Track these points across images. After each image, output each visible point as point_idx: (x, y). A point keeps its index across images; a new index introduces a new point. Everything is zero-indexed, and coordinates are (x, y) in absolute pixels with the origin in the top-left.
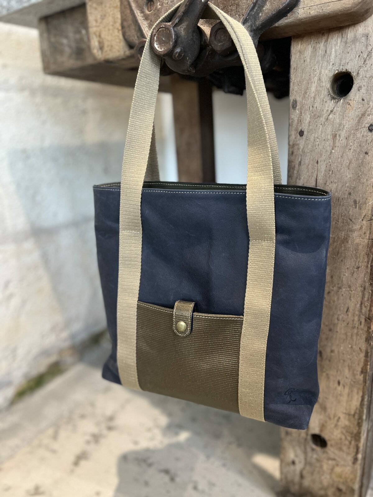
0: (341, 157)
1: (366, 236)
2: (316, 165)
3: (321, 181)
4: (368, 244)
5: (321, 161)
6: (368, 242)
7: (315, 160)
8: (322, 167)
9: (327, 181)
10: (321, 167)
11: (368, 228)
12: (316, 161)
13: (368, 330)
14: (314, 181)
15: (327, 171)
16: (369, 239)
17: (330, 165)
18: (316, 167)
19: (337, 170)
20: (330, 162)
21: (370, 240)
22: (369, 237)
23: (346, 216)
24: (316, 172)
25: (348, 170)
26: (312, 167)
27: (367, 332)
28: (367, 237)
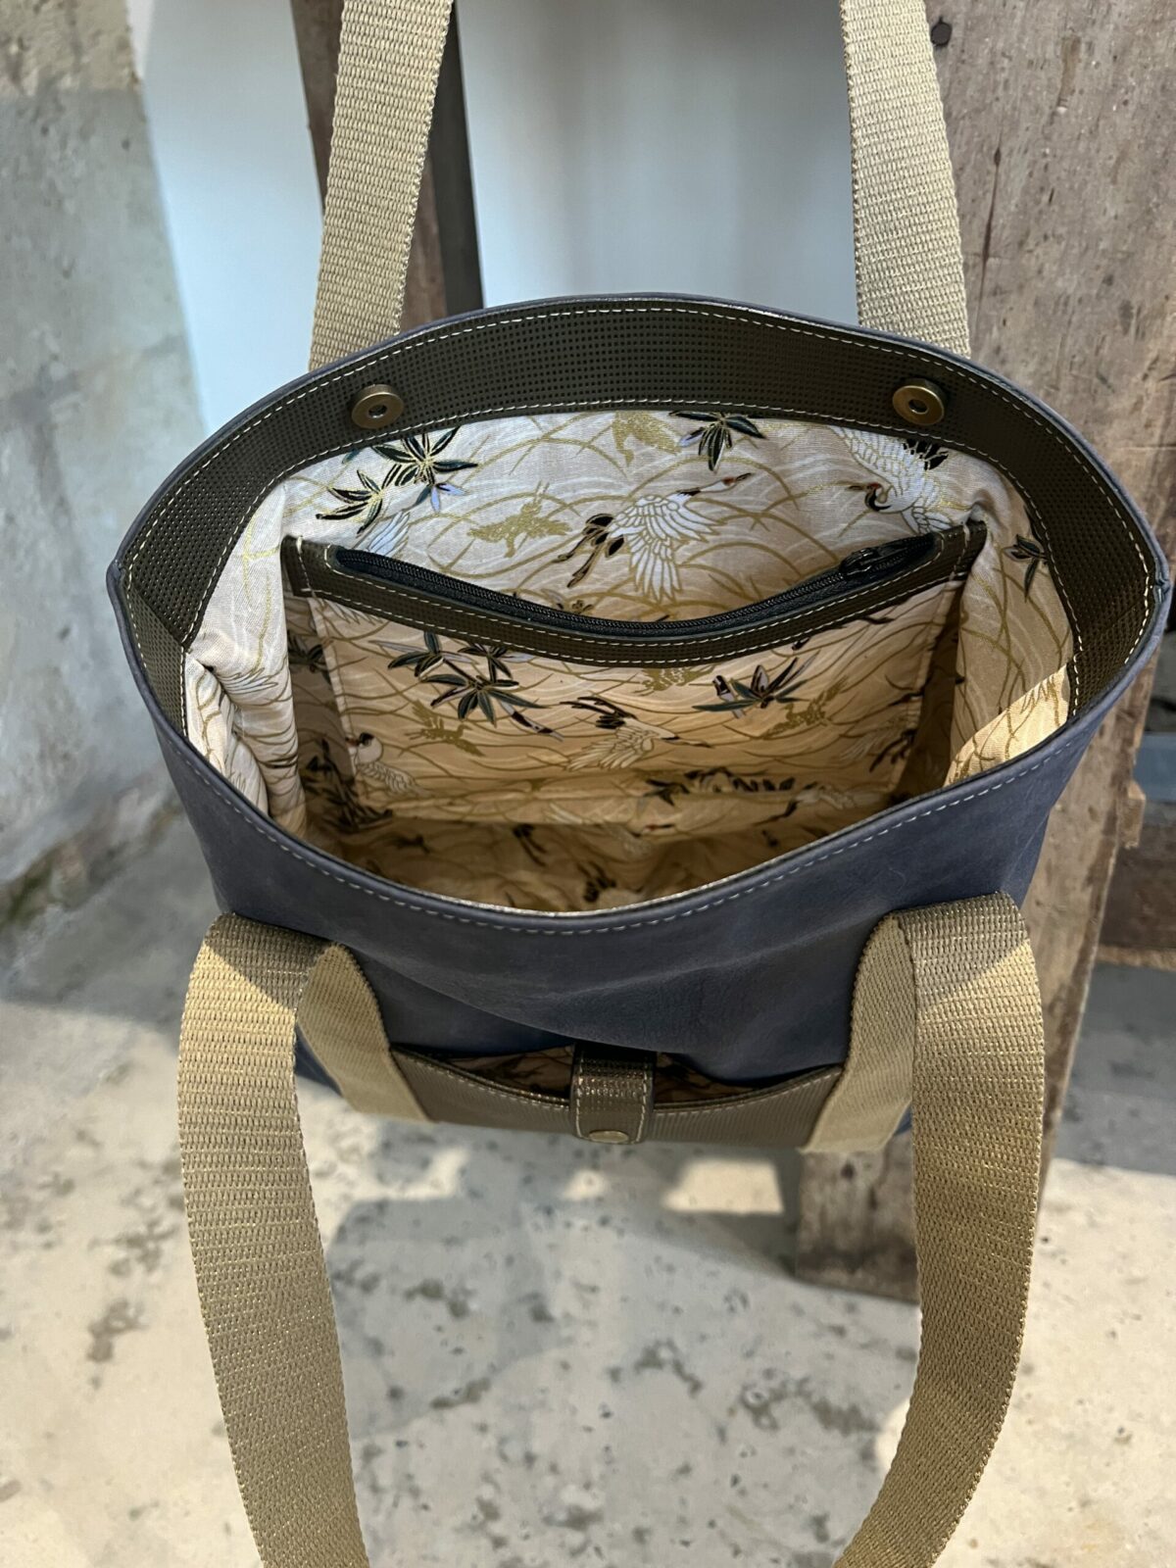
0: (1091, 132)
1: (1152, 435)
2: (992, 168)
3: (1006, 233)
4: (1156, 462)
5: (1010, 154)
6: (1157, 455)
7: (990, 148)
8: (1012, 176)
9: (1027, 234)
10: (1008, 177)
11: (1164, 404)
12: (994, 152)
14: (980, 236)
15: (1033, 191)
16: (1161, 445)
17: (1046, 167)
18: (991, 178)
19: (1071, 188)
20: (1045, 155)
21: (1164, 449)
22: (1162, 437)
23: (1087, 365)
24: (989, 196)
25: (1111, 187)
26: (977, 177)
28: (1156, 440)
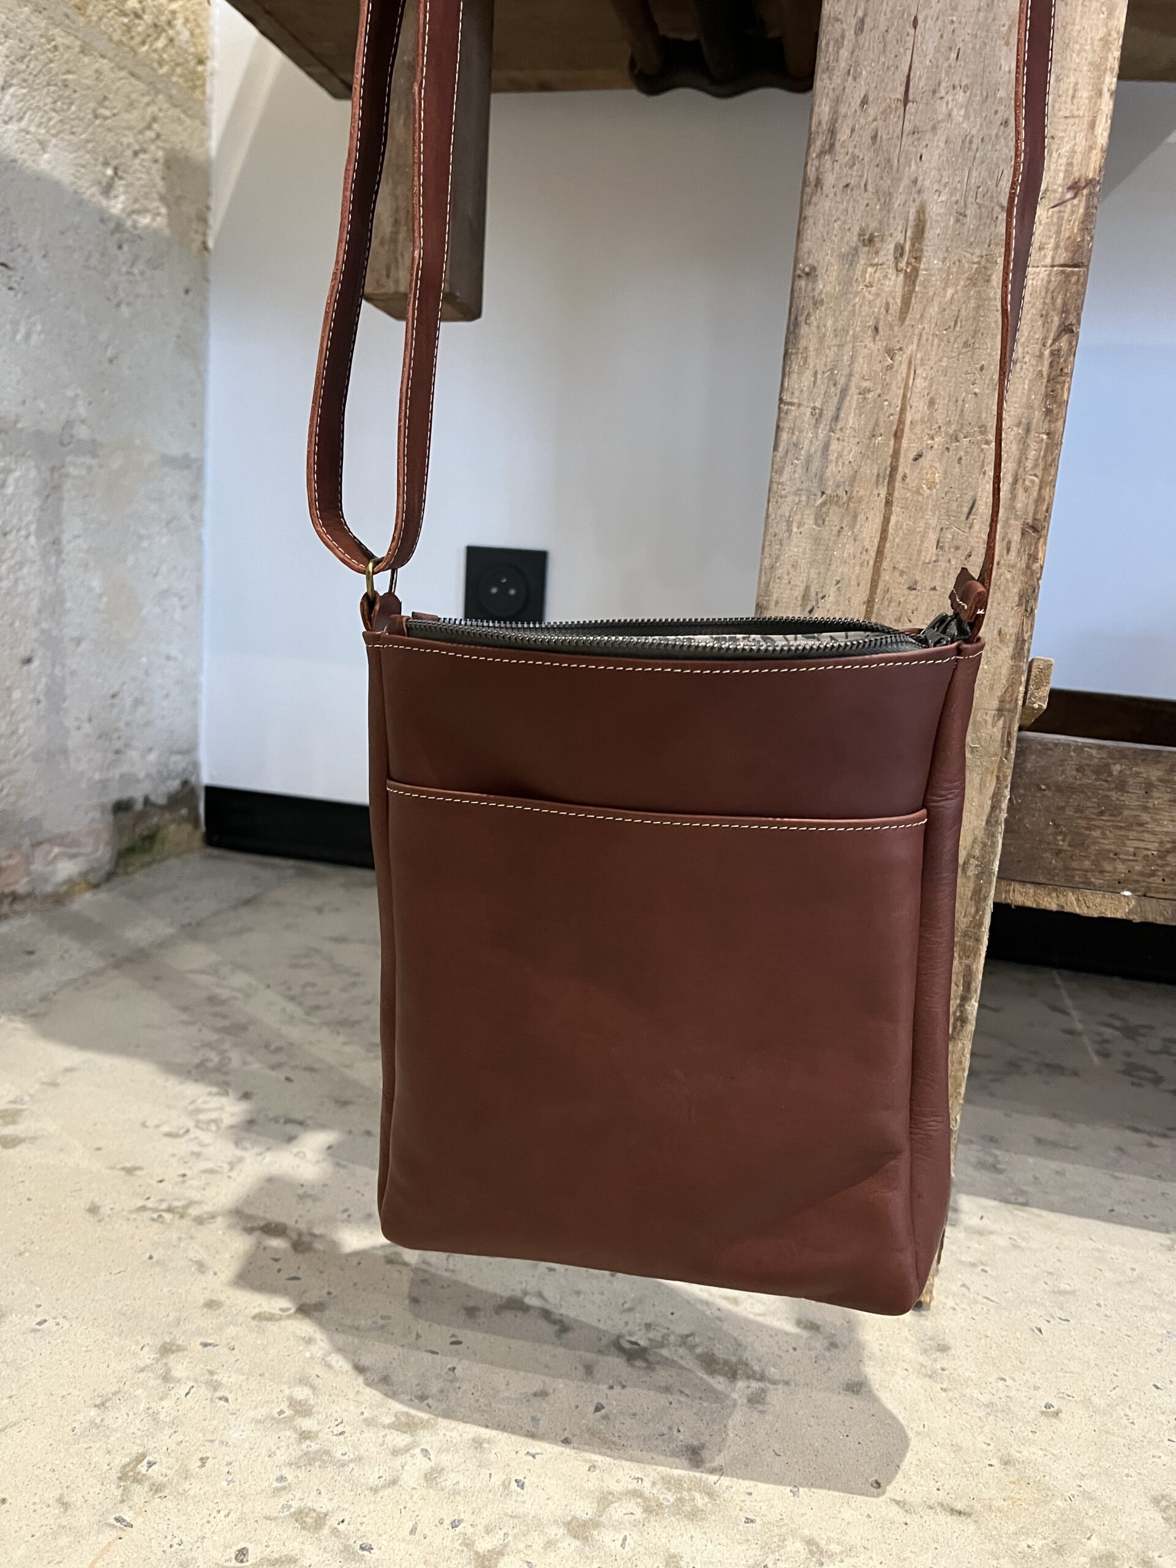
1: (1045, 256)
2: (912, 31)
3: (922, 84)
4: (1049, 282)
5: (925, 20)
6: (1049, 275)
7: (909, 15)
8: (927, 37)
9: (939, 84)
10: (924, 38)
11: (1054, 229)
12: (913, 18)
13: (1028, 567)
14: (901, 85)
15: (943, 50)
16: (1053, 266)
17: (954, 31)
18: (910, 39)
19: (973, 48)
20: (952, 22)
21: (1055, 269)
22: (1053, 258)
23: (989, 194)
24: (909, 53)
25: (1005, 48)
26: (899, 37)
27: (1024, 574)
28: (1048, 261)
